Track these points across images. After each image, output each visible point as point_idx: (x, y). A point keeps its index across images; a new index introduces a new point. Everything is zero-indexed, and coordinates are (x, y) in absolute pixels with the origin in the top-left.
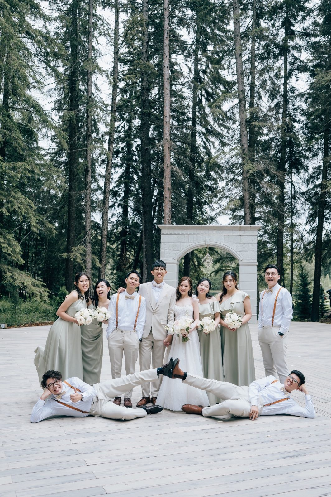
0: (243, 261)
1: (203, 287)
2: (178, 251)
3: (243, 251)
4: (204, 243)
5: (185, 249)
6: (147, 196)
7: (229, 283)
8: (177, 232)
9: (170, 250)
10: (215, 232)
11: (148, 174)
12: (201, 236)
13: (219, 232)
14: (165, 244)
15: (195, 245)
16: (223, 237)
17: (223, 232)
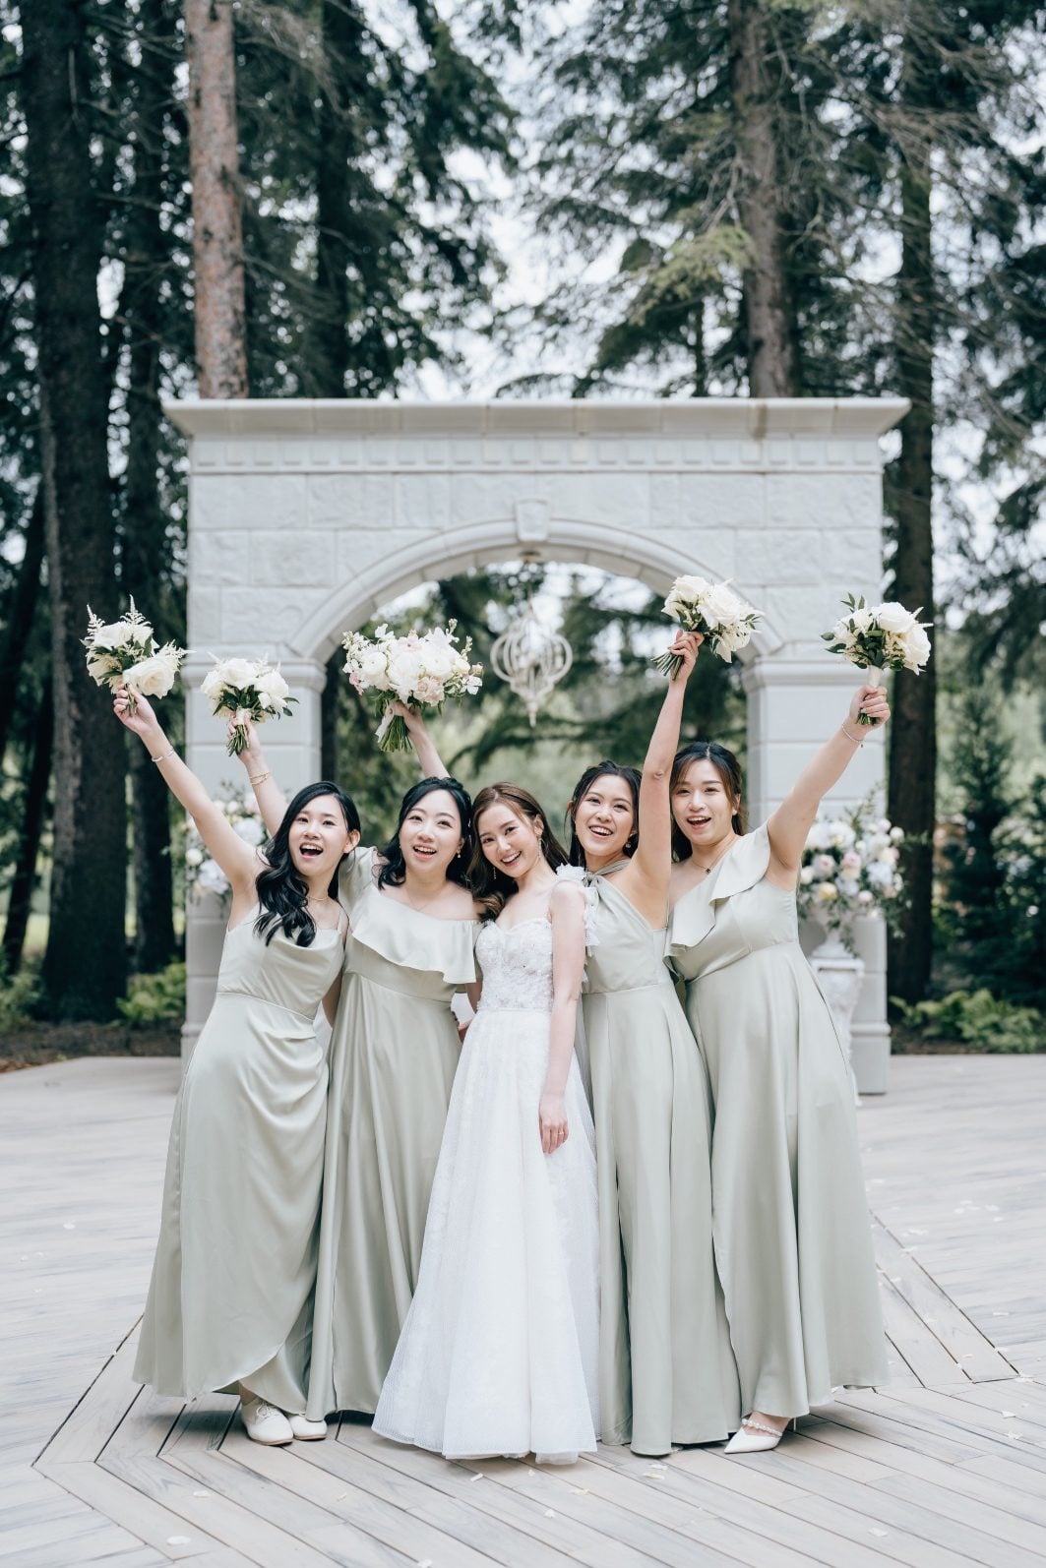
0: (788, 654)
1: (428, 828)
2: (318, 594)
3: (784, 582)
4: (508, 527)
5: (367, 577)
6: (66, 254)
7: (698, 799)
8: (306, 453)
9: (261, 584)
10: (582, 451)
11: (67, 106)
12: (486, 482)
13: (610, 449)
14: (219, 544)
15: (439, 542)
16: (639, 486)
17: (640, 449)
